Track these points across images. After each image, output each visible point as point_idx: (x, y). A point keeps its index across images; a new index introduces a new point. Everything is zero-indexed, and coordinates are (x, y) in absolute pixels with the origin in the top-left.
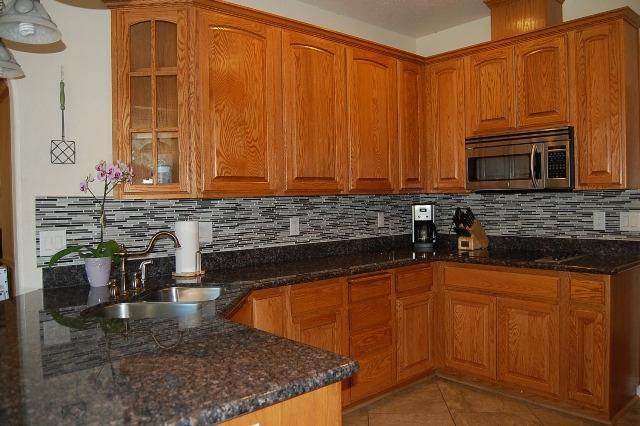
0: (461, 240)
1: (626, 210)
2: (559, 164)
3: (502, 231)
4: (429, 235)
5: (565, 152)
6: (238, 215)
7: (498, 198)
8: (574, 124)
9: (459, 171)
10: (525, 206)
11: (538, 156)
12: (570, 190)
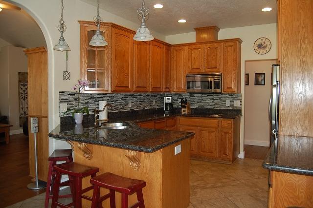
1: (236, 100)
2: (217, 84)
4: (170, 108)
5: (219, 81)
6: (114, 99)
7: (195, 95)
8: (222, 72)
9: (183, 86)
10: (204, 98)
11: (211, 82)
12: (220, 93)
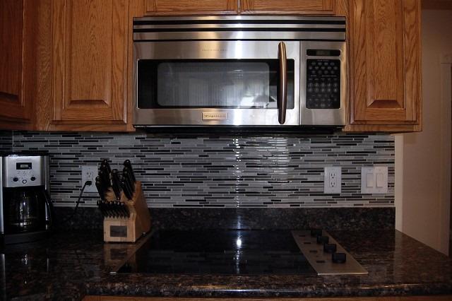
0: (108, 223)
1: (370, 164)
3: (175, 199)
5: (338, 63)
7: (168, 144)
10: (217, 158)
